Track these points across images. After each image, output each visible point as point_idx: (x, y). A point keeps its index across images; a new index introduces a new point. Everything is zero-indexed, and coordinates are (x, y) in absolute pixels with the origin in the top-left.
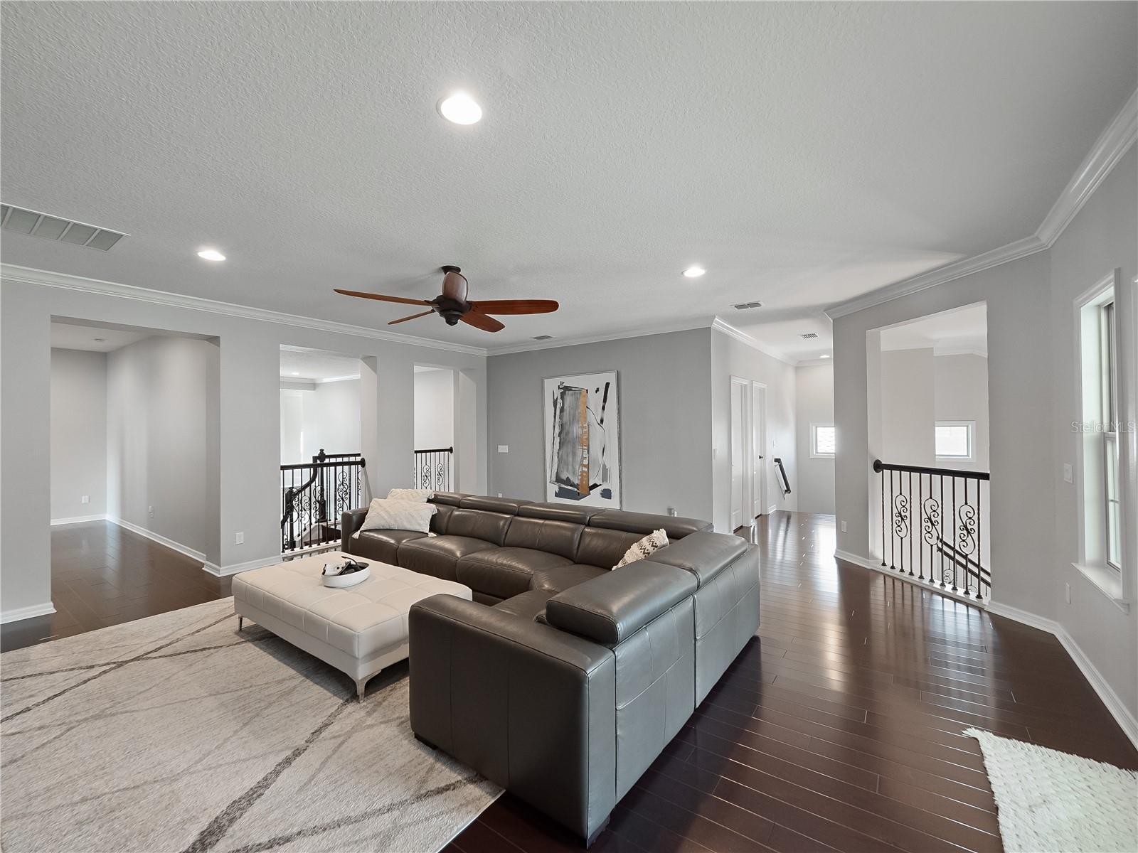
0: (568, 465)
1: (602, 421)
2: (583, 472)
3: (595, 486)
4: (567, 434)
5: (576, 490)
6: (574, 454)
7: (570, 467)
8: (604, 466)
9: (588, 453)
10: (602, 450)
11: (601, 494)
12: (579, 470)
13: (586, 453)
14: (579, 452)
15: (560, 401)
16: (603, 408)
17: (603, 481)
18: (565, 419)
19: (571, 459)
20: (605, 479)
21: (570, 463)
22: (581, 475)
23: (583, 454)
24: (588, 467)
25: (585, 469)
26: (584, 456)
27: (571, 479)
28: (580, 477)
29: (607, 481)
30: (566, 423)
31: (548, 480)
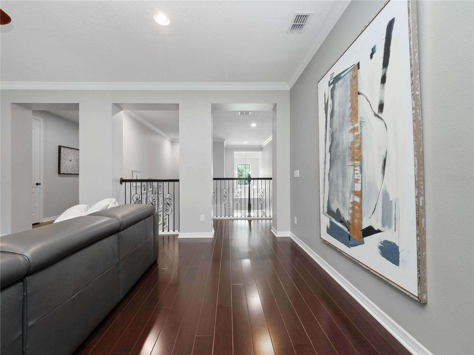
0: (337, 191)
1: (381, 107)
2: (354, 203)
3: (370, 231)
4: (337, 147)
5: (346, 229)
6: (344, 175)
7: (340, 194)
8: (386, 195)
9: (361, 172)
10: (381, 162)
11: (380, 248)
12: (350, 199)
13: (358, 172)
14: (350, 171)
15: (330, 102)
16: (383, 80)
17: (384, 225)
18: (334, 126)
19: (340, 182)
20: (387, 220)
21: (340, 190)
22: (353, 208)
23: (354, 174)
24: (359, 194)
25: (357, 199)
26: (356, 177)
27: (342, 212)
28: (351, 211)
29: (390, 227)
30: (336, 130)
31: (321, 211)
